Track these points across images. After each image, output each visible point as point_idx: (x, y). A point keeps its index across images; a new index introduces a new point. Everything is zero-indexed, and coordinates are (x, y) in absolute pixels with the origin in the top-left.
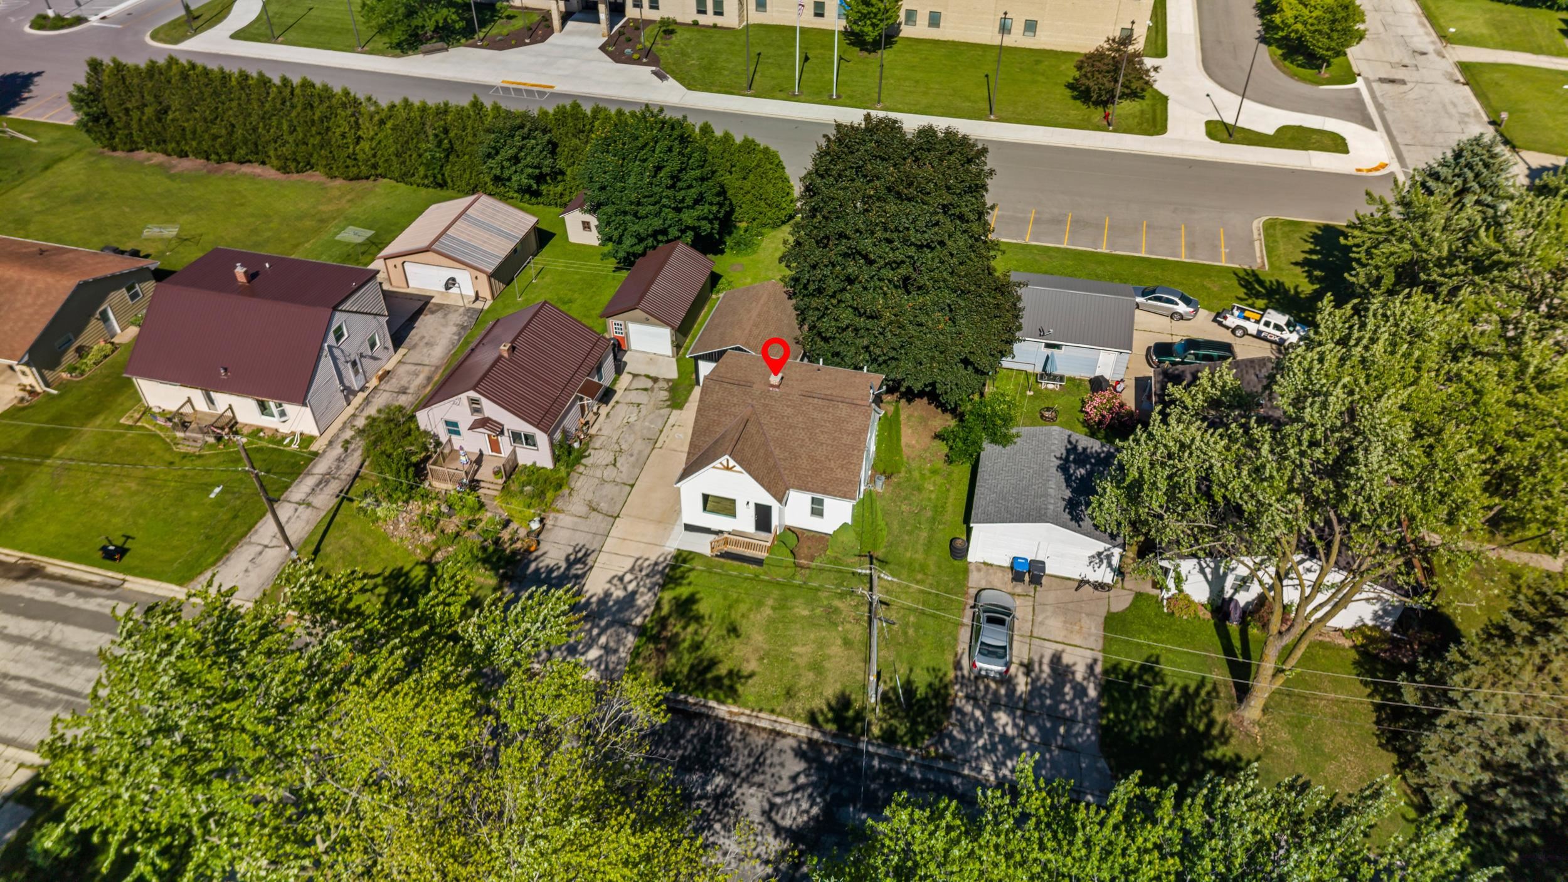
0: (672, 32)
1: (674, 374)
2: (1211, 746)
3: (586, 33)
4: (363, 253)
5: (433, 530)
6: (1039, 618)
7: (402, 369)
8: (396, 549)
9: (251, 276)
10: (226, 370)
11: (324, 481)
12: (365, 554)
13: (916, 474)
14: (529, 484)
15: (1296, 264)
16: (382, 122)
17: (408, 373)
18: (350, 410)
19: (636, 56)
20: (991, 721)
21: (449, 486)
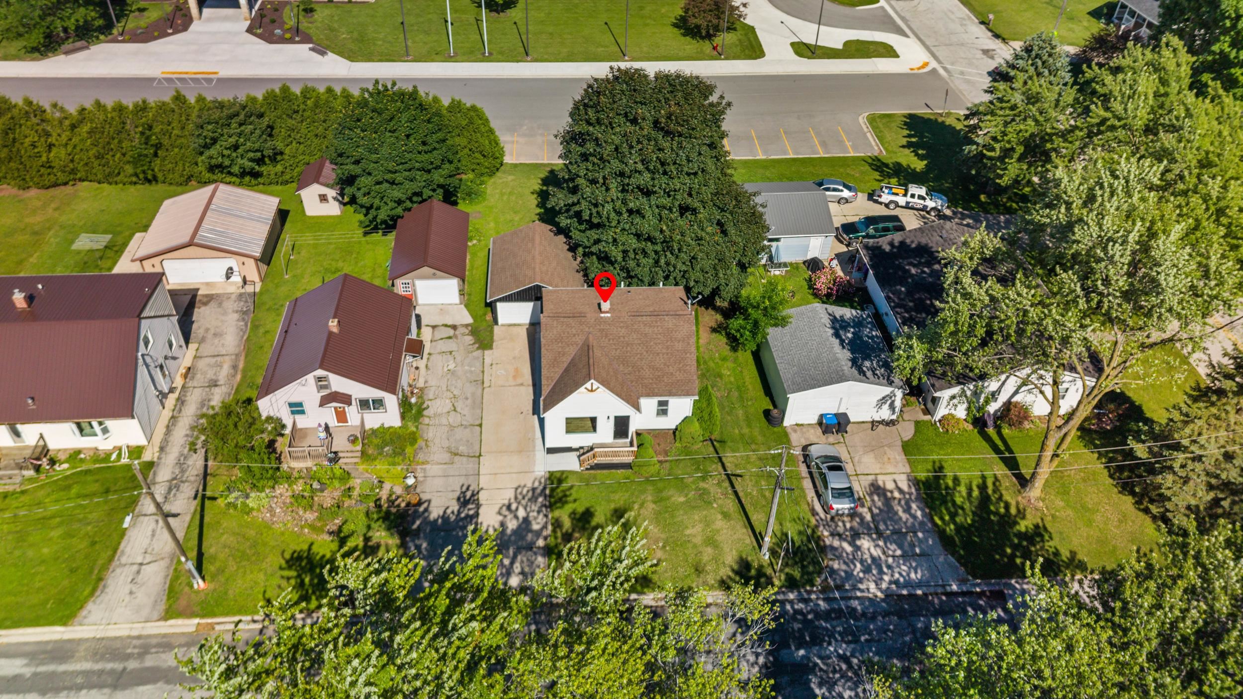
0: (312, 10)
1: (470, 320)
3: (226, 19)
4: (101, 258)
5: (311, 507)
6: (856, 460)
7: (201, 364)
8: (283, 534)
9: (30, 299)
10: (33, 399)
11: (174, 485)
12: (254, 545)
13: (712, 364)
14: (387, 445)
15: (903, 147)
16: (73, 127)
17: (209, 365)
18: (167, 414)
19: (288, 36)
20: (858, 548)
21: (309, 463)
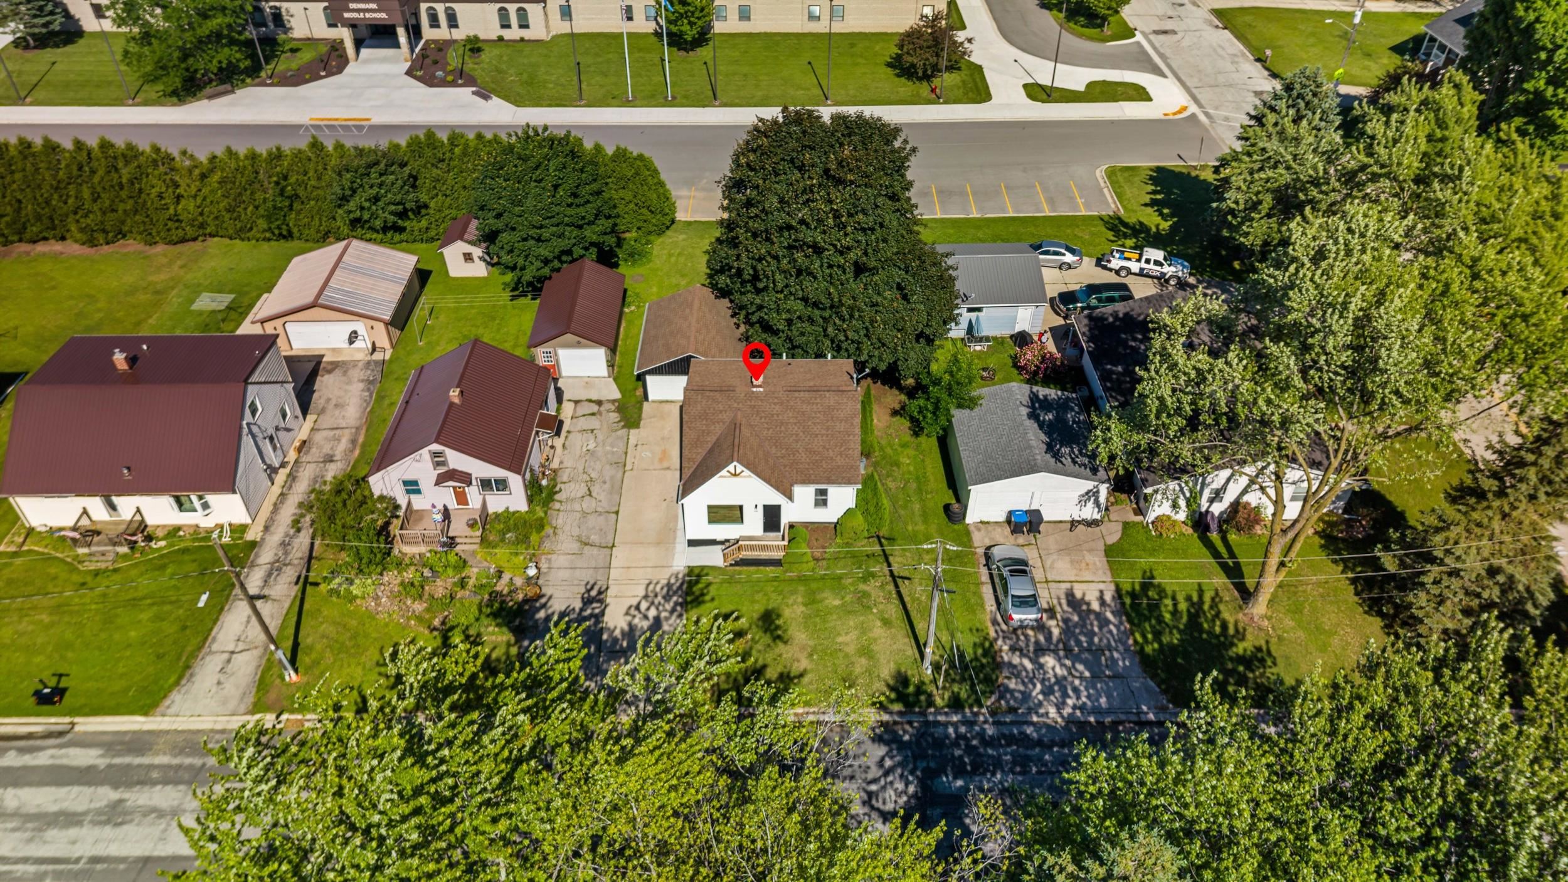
0: (479, 50)
1: (617, 395)
2: (1232, 644)
3: (385, 60)
4: (223, 320)
5: (421, 597)
6: (1048, 563)
7: (319, 437)
8: (387, 625)
10: (129, 469)
11: (276, 568)
12: (355, 637)
13: (889, 451)
14: (509, 531)
15: (1146, 205)
16: (203, 176)
17: (326, 439)
18: (276, 490)
19: (450, 78)
20: (1041, 666)
21: (423, 549)
